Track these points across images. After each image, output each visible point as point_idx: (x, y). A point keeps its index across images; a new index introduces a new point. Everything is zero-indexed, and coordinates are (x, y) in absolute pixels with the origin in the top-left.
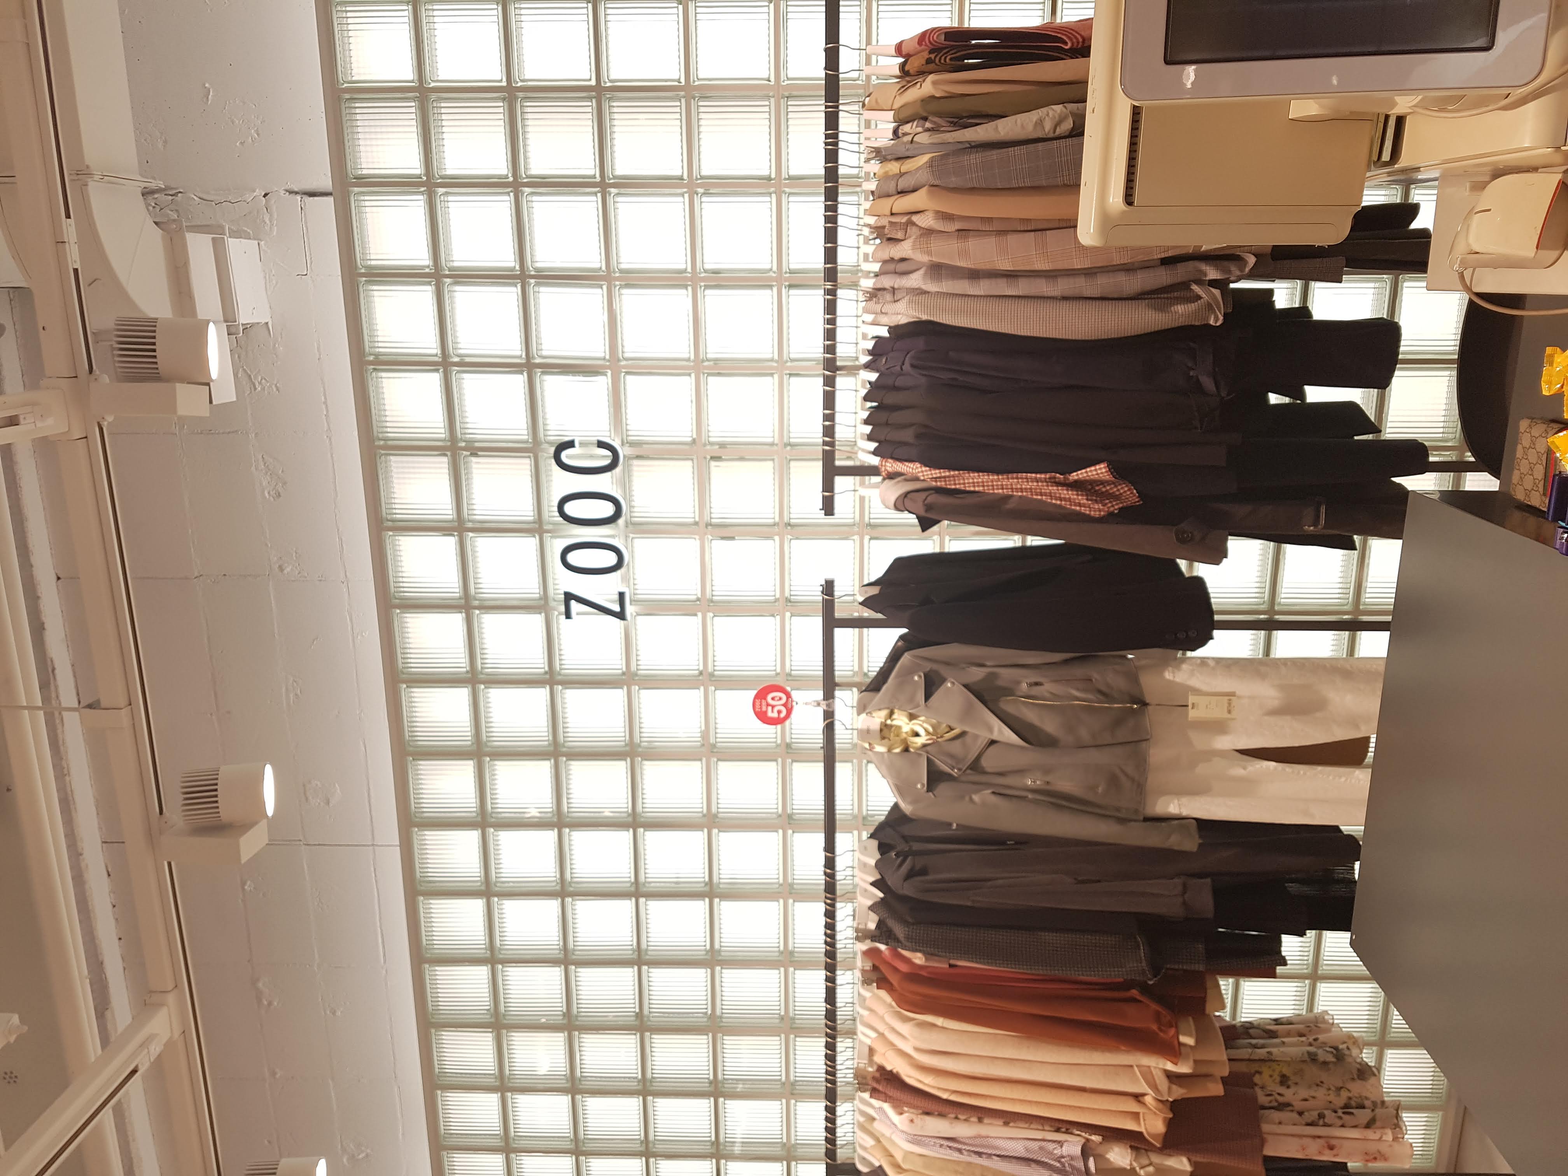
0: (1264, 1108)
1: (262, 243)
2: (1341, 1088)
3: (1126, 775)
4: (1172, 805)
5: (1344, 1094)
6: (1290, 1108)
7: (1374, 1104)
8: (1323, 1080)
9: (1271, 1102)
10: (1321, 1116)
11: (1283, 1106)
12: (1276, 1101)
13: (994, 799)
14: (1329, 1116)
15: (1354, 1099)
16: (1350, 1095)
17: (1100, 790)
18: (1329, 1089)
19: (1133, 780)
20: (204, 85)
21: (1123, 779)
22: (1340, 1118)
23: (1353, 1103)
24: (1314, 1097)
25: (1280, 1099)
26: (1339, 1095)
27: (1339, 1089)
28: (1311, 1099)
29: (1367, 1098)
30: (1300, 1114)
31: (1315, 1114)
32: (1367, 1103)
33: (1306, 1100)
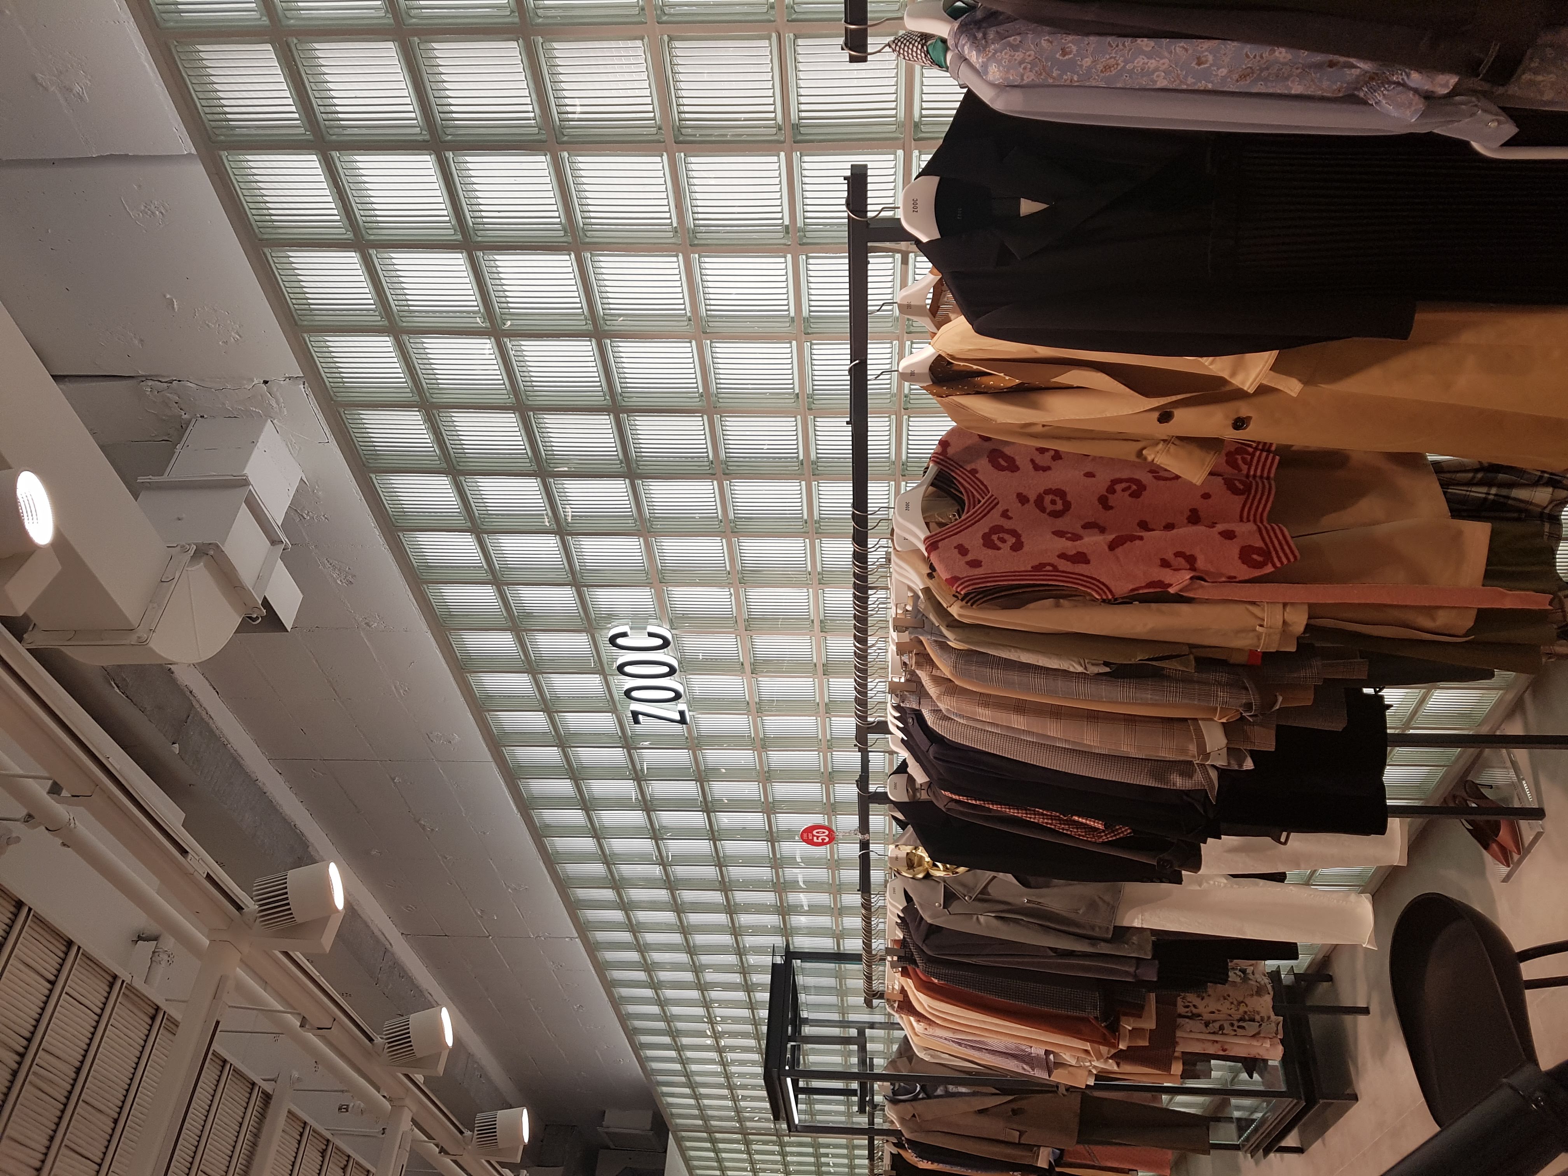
0: (1181, 1016)
1: (275, 421)
2: (1242, 1002)
3: (1104, 901)
4: (1136, 920)
5: (1242, 1008)
6: (1200, 1018)
7: (1262, 1019)
8: (1230, 994)
9: (1187, 1012)
10: (1221, 1028)
11: (1194, 1016)
12: (1191, 1012)
13: (995, 922)
14: (1228, 1029)
15: (1249, 1013)
16: (1246, 1009)
17: (1081, 912)
18: (1232, 1003)
19: (1108, 904)
20: (165, 296)
21: (1101, 903)
22: (1235, 1031)
23: (1247, 1018)
24: (1219, 1011)
25: (1195, 1011)
26: (1238, 1010)
27: (1240, 1003)
28: (1217, 1012)
29: (1258, 1013)
30: (1207, 1024)
31: (1217, 1025)
32: (1258, 1018)
33: (1213, 1013)
